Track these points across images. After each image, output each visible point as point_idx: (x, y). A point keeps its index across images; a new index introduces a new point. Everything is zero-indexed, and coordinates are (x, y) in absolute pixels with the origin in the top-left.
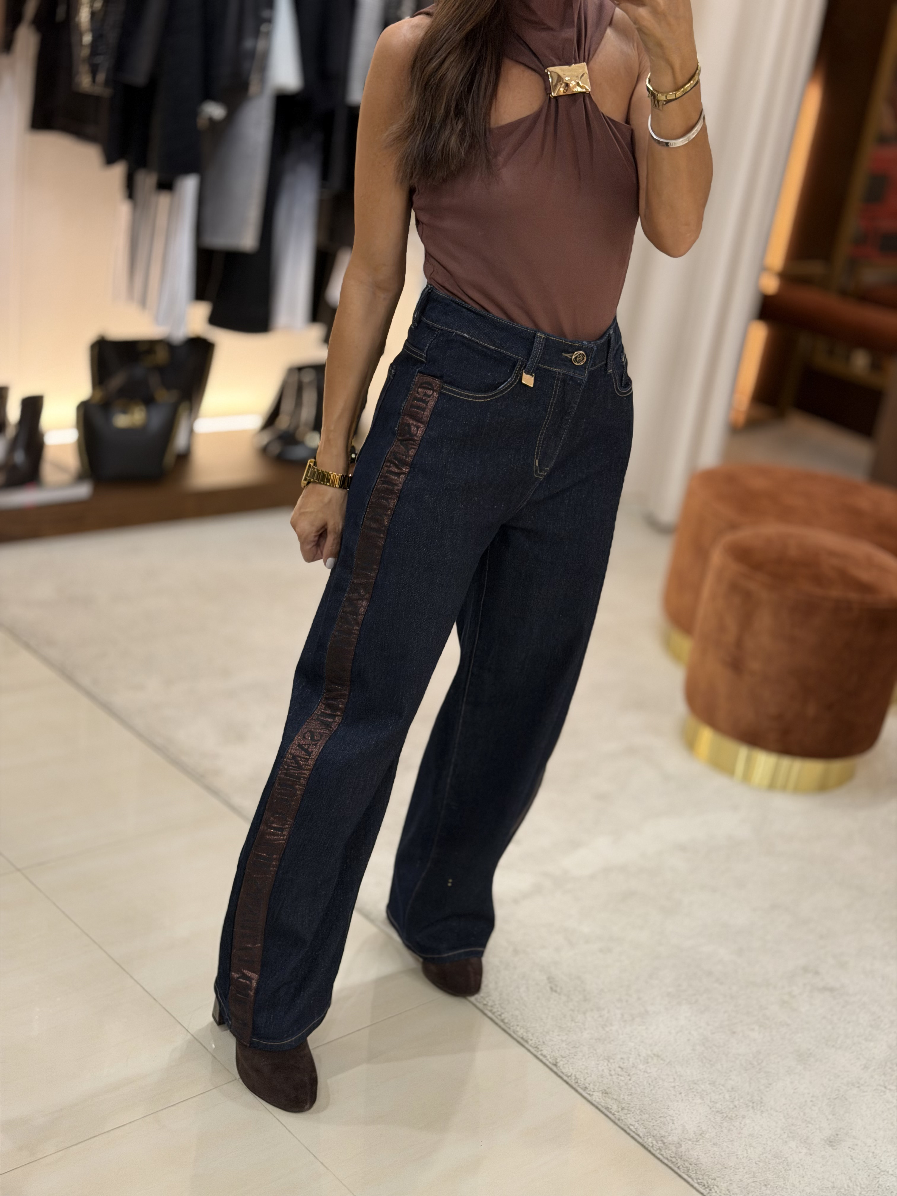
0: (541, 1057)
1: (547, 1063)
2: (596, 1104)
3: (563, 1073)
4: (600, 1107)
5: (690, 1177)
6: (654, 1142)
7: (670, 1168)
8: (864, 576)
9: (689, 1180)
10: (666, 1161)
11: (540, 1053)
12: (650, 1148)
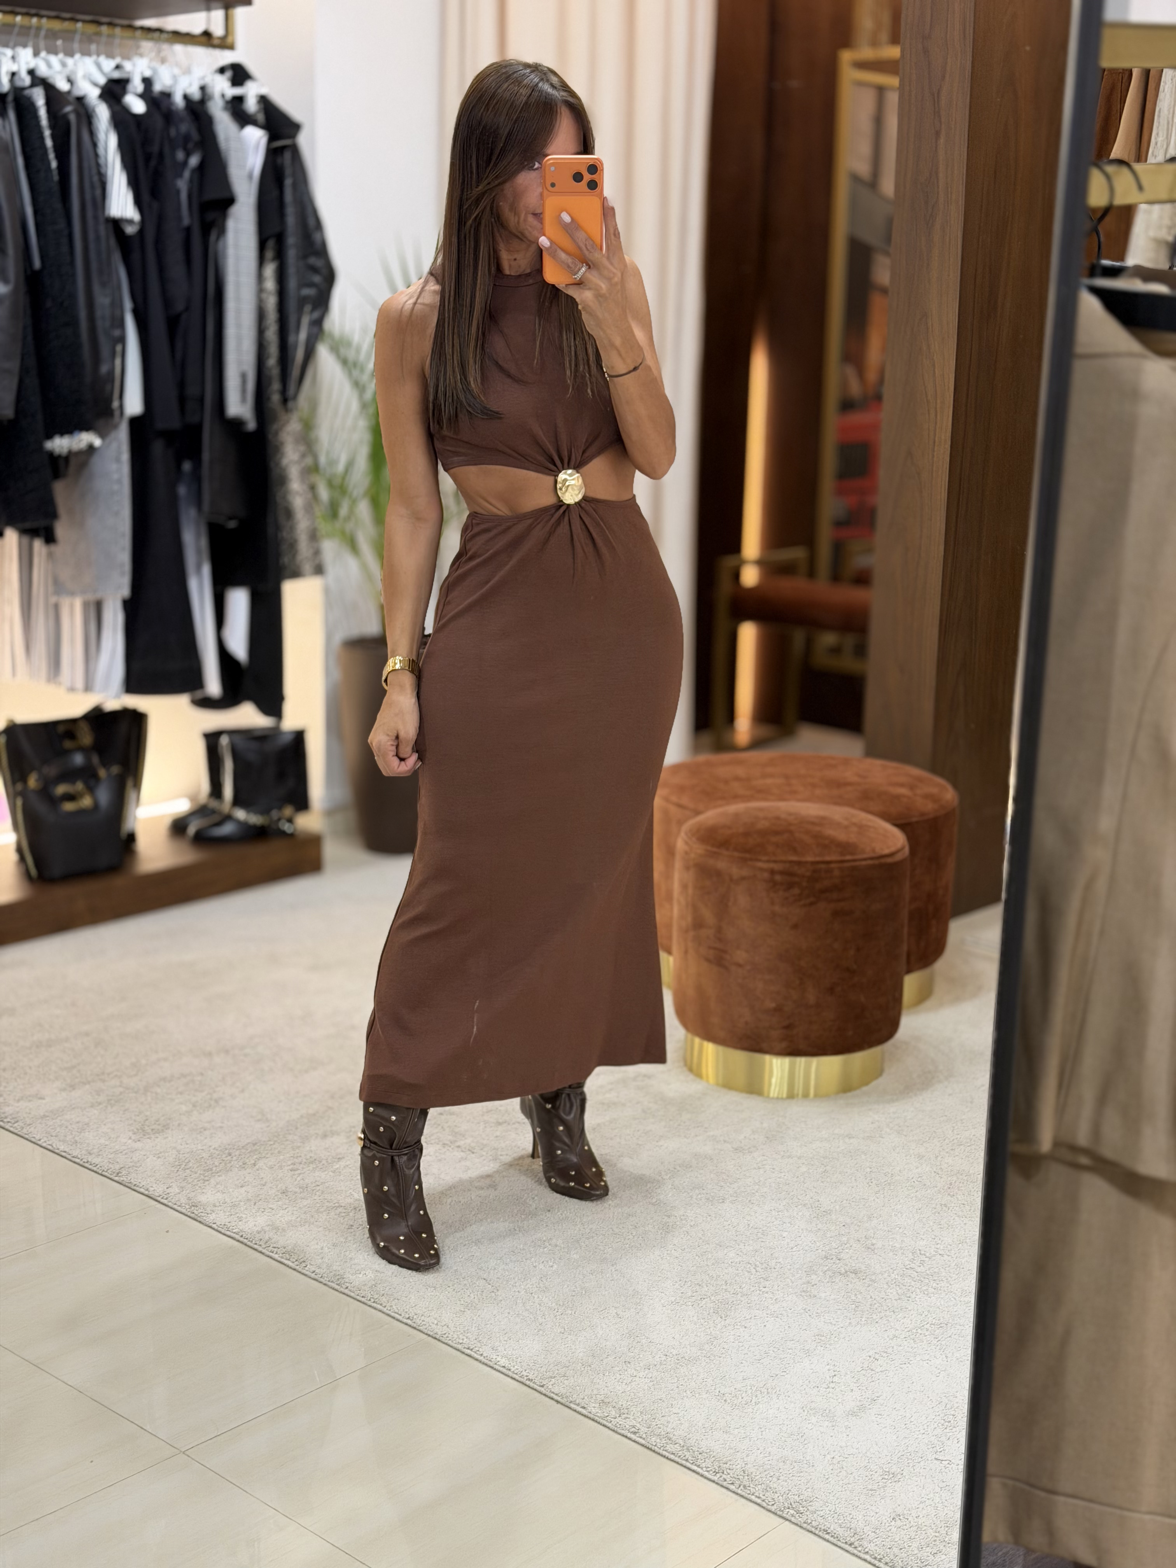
0: (528, 1383)
1: (536, 1387)
2: (592, 1416)
3: (553, 1393)
4: (596, 1418)
5: (698, 1466)
6: (658, 1440)
7: (678, 1463)
8: (841, 836)
9: (699, 1470)
10: (672, 1457)
11: (526, 1378)
12: (653, 1448)
